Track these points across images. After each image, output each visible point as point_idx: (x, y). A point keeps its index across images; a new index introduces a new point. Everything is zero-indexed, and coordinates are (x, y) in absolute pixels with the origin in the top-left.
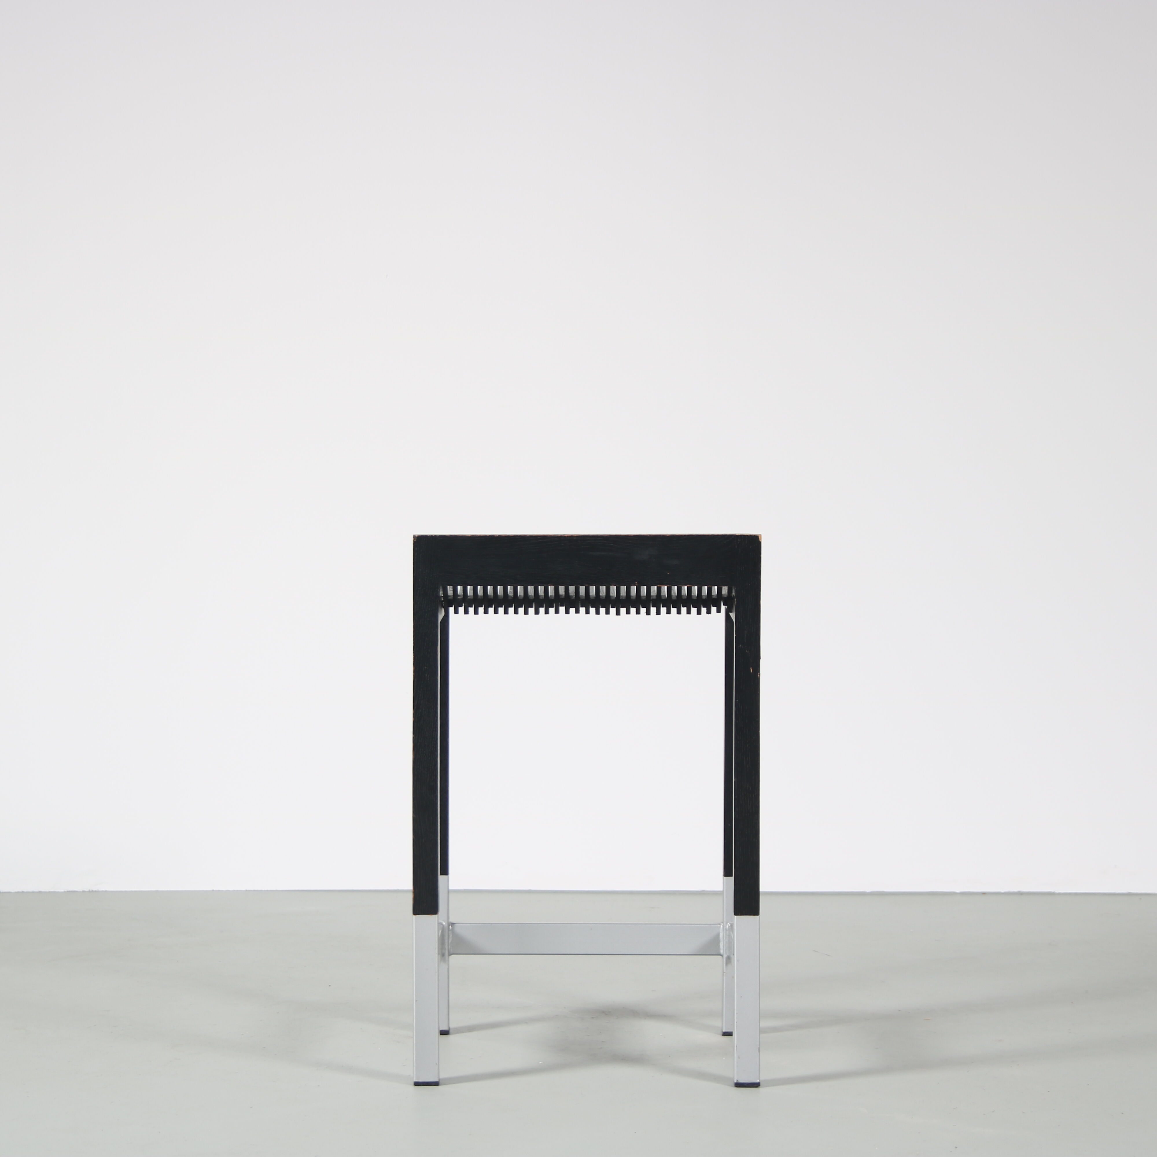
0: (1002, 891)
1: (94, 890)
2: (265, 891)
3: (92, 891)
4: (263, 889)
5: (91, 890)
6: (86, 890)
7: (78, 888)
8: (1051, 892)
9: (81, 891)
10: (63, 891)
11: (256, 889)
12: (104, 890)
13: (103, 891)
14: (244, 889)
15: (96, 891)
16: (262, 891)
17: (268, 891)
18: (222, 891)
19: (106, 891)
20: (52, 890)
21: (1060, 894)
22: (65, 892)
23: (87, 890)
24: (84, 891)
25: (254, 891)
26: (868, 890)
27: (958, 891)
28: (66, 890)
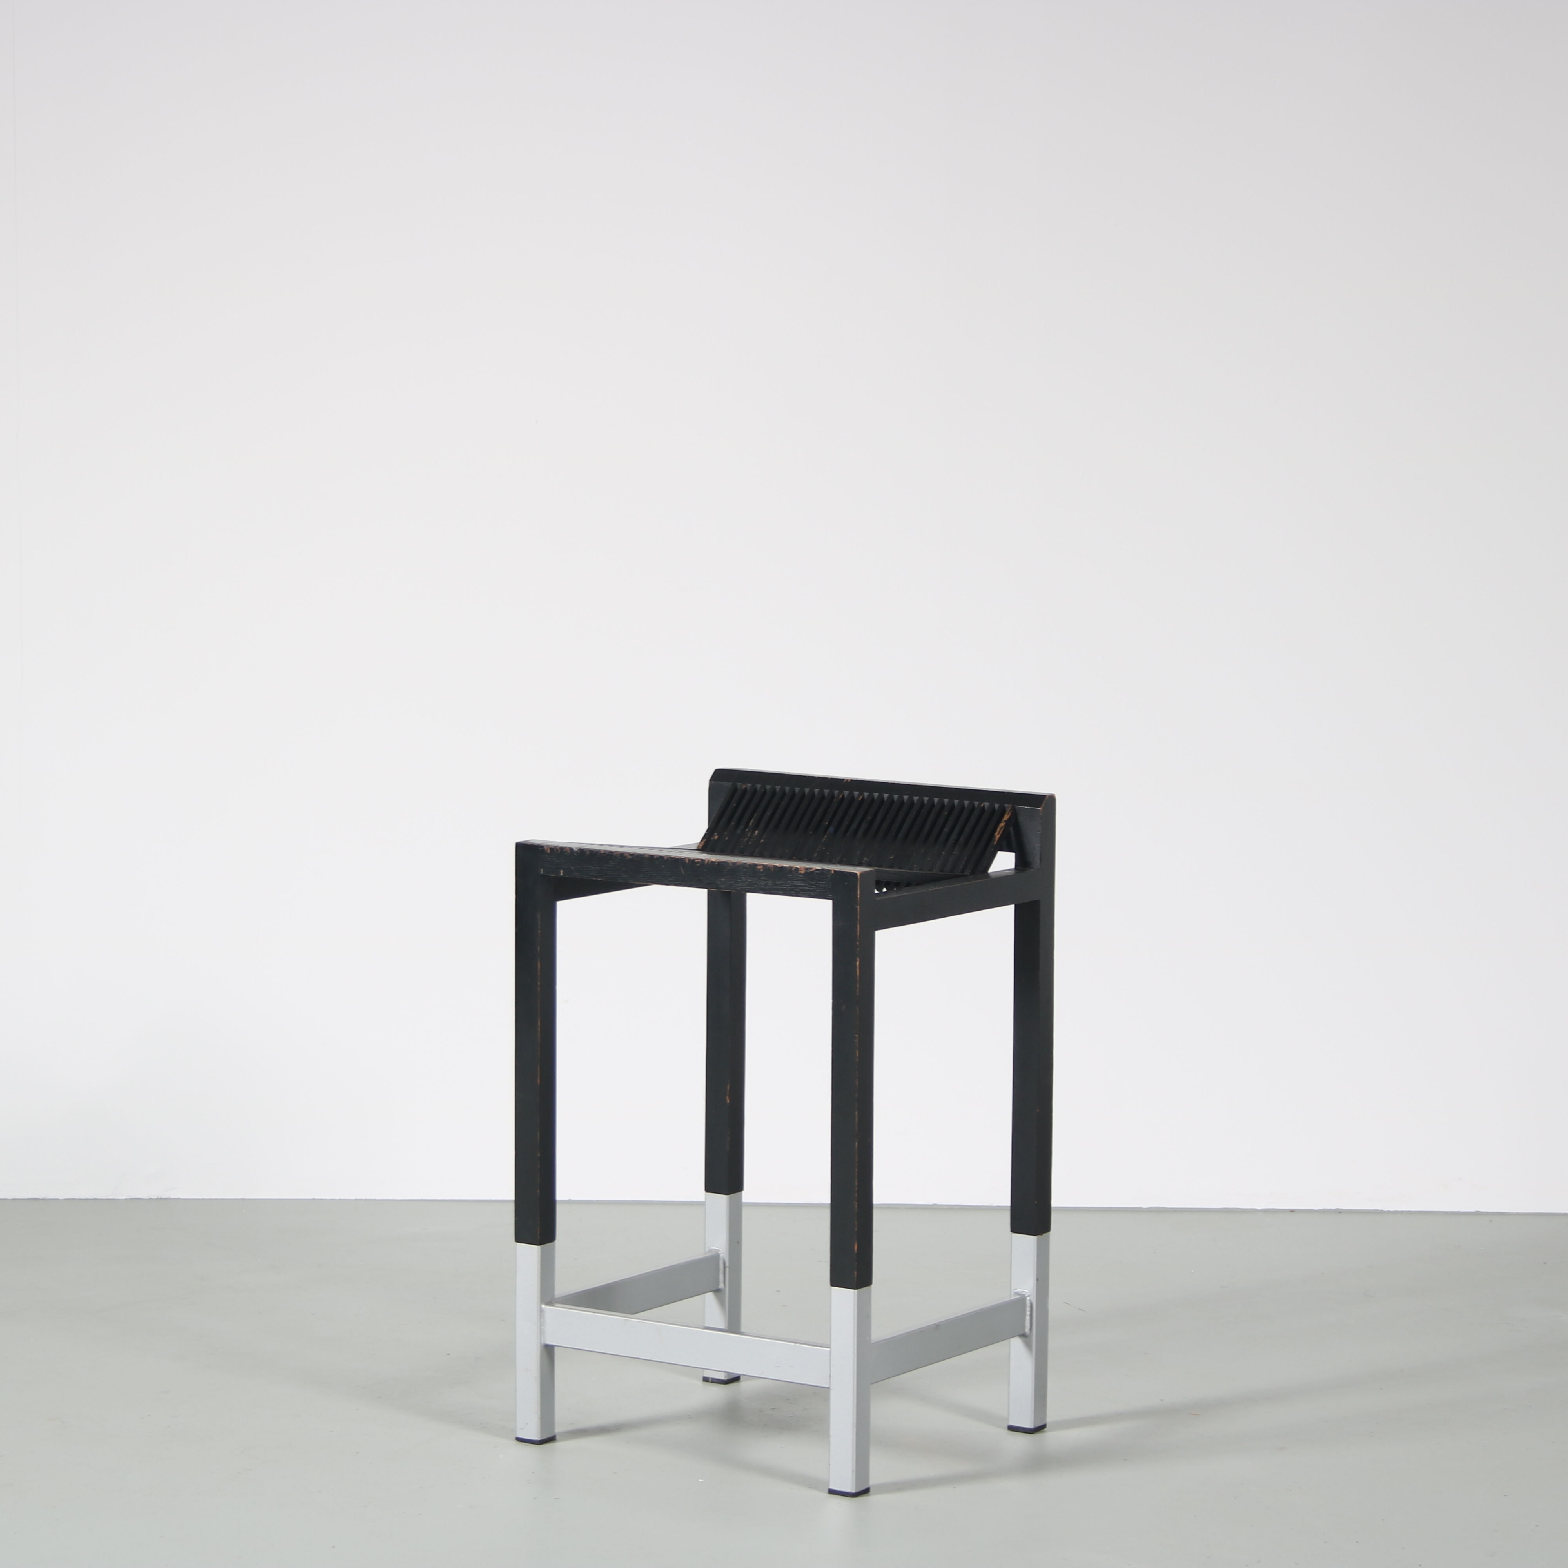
0: (1317, 1208)
1: (163, 1197)
3: (161, 1199)
5: (160, 1197)
6: (154, 1197)
8: (1379, 1209)
9: (147, 1198)
15: (166, 1199)
19: (179, 1199)
20: (111, 1197)
21: (1389, 1212)
24: (151, 1199)
26: (1145, 1206)
27: (1258, 1208)
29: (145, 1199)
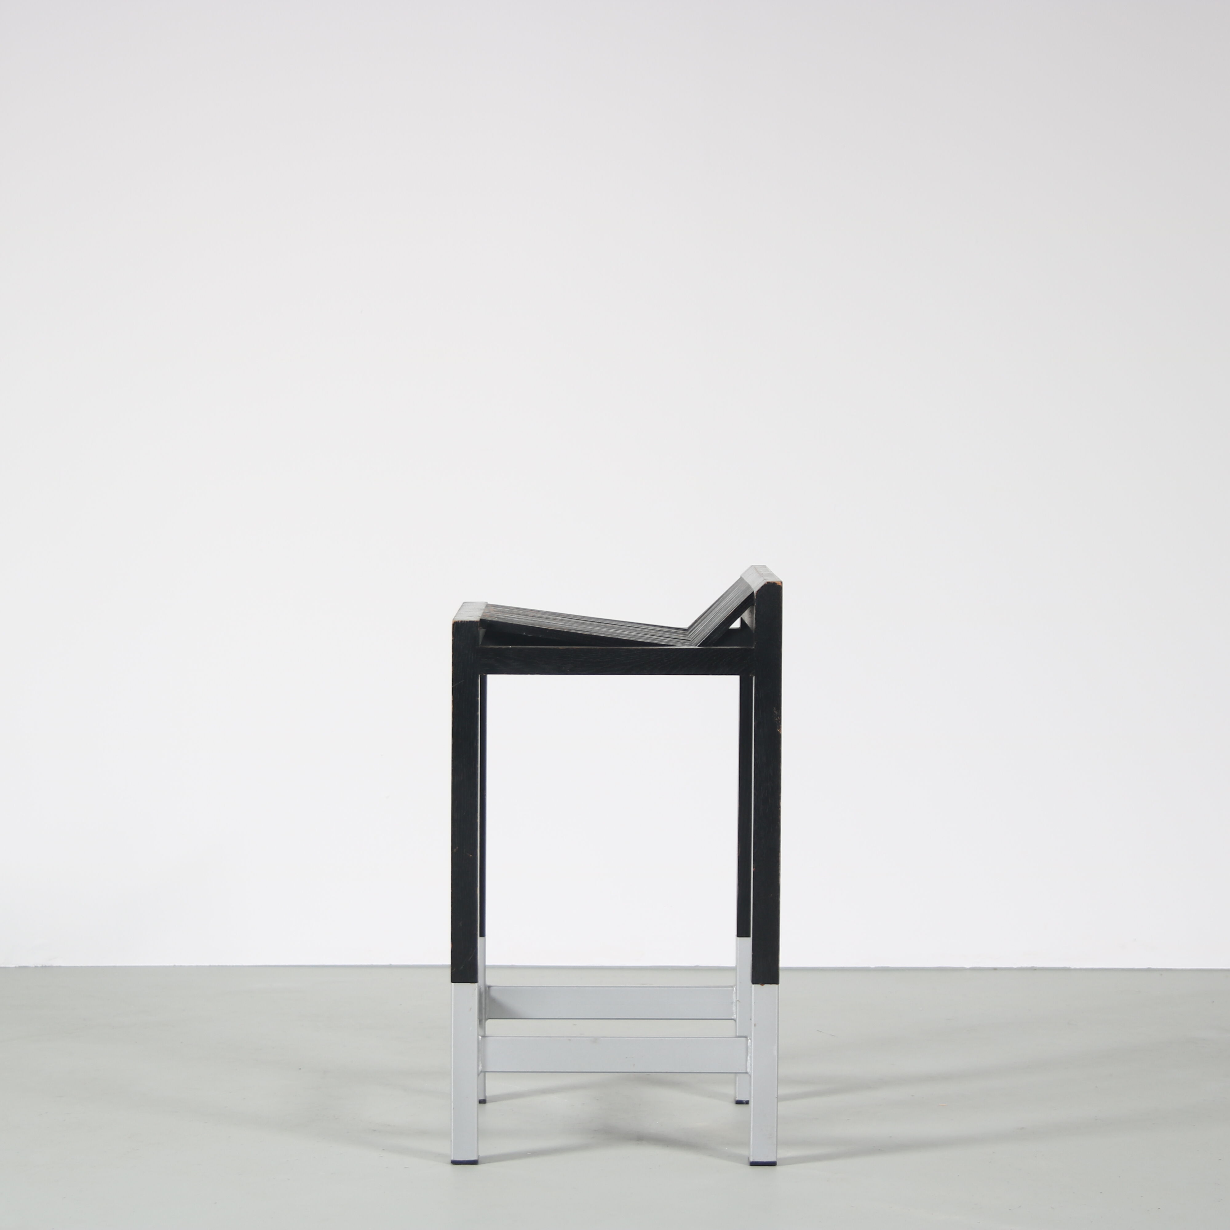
0: (1015, 966)
1: (47, 965)
2: (230, 966)
3: (46, 967)
4: (228, 965)
5: (44, 965)
7: (31, 963)
8: (1067, 967)
9: (33, 966)
10: (14, 966)
11: (220, 964)
12: (58, 965)
13: (57, 967)
14: (208, 964)
15: (49, 967)
16: (226, 966)
17: (233, 966)
18: (184, 966)
19: (60, 967)
21: (1075, 969)
22: (16, 967)
23: (40, 965)
24: (36, 967)
25: (219, 966)
26: (872, 966)
27: (967, 966)
28: (17, 966)
29: (32, 967)
